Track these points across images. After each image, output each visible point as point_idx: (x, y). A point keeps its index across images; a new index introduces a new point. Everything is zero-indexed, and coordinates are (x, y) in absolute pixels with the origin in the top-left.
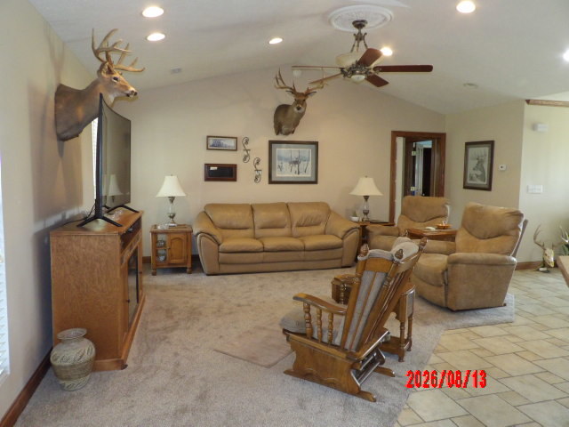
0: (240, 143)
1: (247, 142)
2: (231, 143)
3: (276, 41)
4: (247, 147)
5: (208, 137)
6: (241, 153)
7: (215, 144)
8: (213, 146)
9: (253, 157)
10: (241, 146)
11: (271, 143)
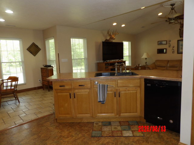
0: (168, 42)
1: (170, 41)
2: (165, 42)
3: (160, 14)
4: (170, 43)
5: (158, 41)
6: (168, 45)
7: (160, 43)
8: (160, 44)
9: (172, 46)
10: (168, 43)
11: (178, 41)
